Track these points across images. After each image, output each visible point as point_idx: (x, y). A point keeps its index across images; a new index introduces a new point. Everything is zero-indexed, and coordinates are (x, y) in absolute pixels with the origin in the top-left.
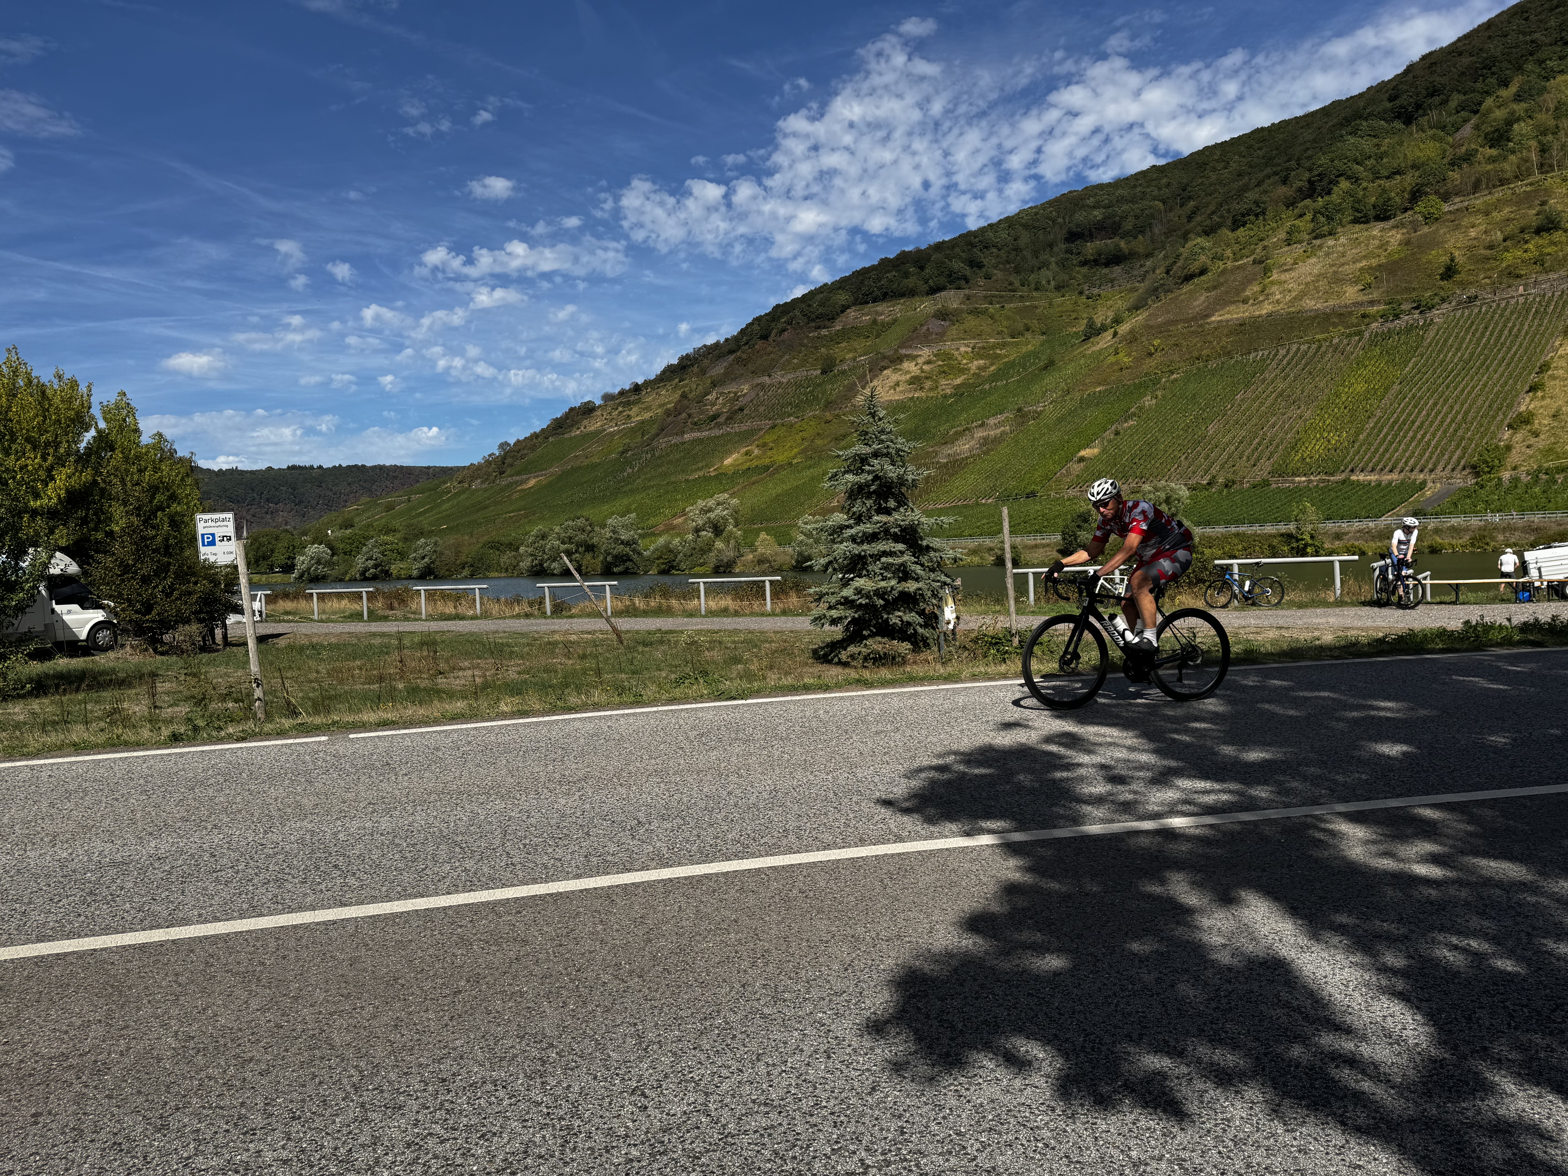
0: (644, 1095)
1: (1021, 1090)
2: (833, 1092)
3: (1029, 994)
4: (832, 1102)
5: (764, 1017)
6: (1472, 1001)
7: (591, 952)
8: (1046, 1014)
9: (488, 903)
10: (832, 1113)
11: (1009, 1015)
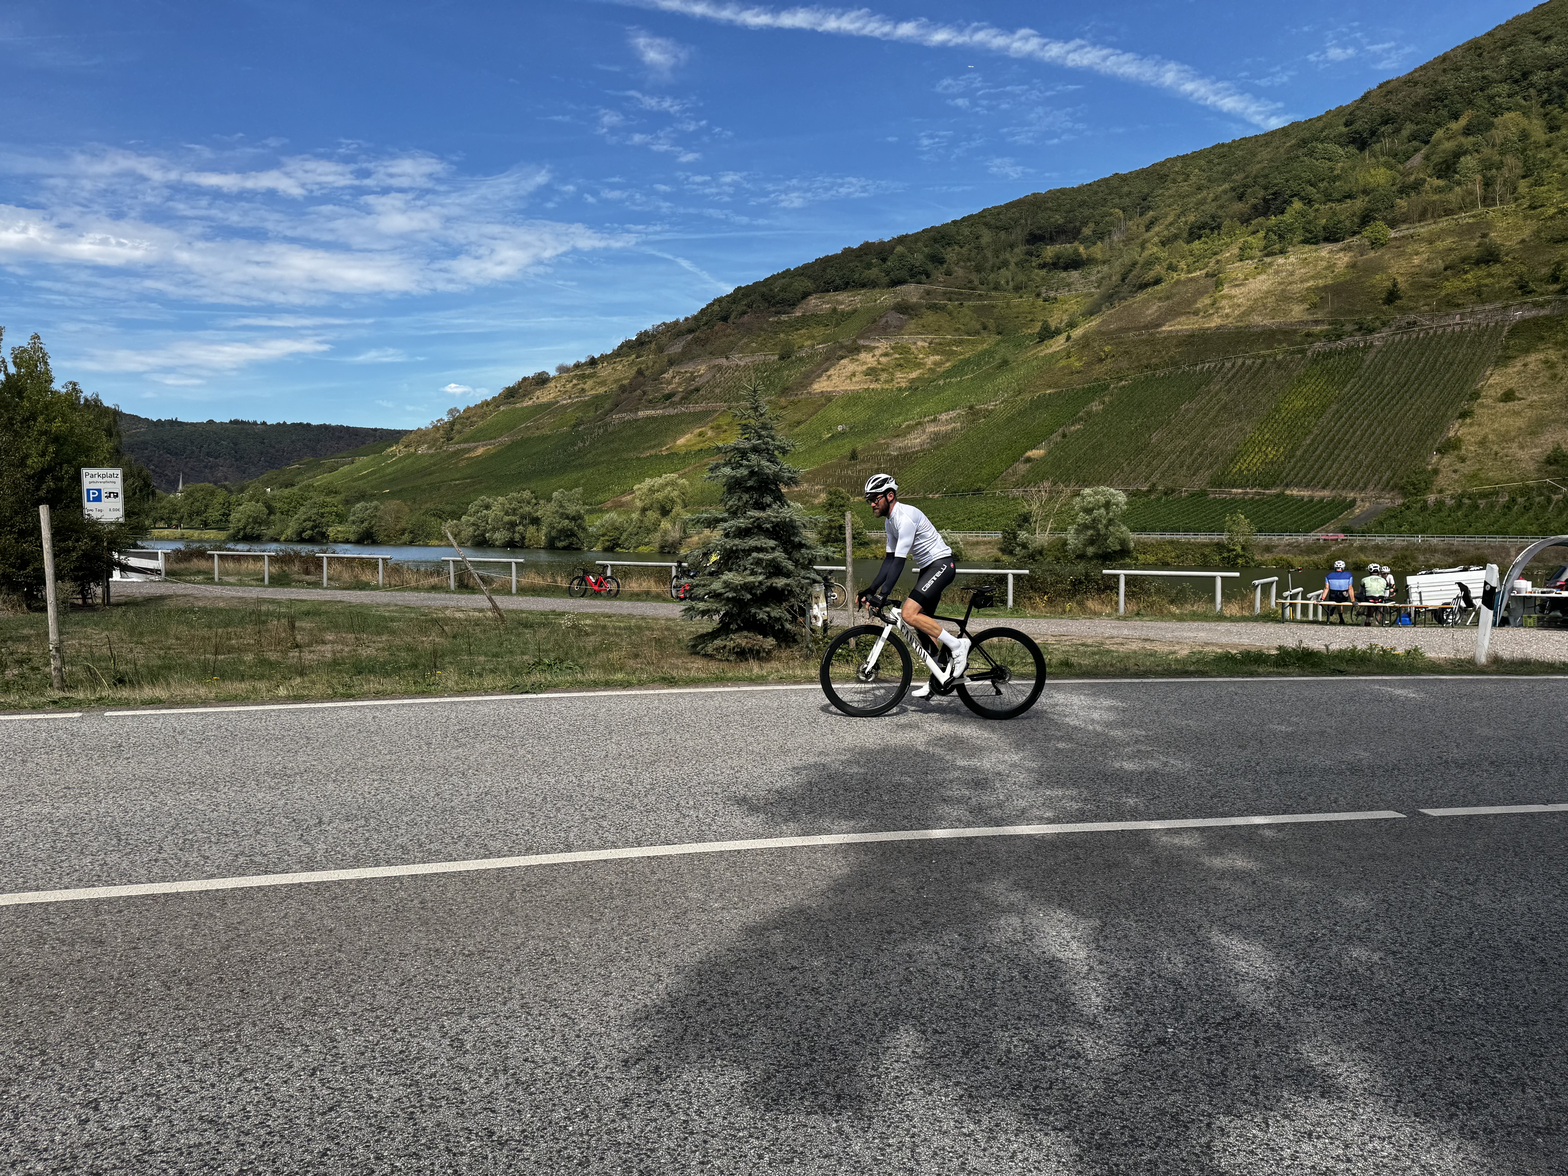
0: (96, 1109)
1: (475, 1114)
2: (288, 1111)
3: (564, 1015)
4: (280, 1121)
5: (281, 1030)
6: (985, 1035)
7: (159, 957)
8: (564, 1036)
9: (98, 900)
10: (269, 1133)
11: (527, 1035)
